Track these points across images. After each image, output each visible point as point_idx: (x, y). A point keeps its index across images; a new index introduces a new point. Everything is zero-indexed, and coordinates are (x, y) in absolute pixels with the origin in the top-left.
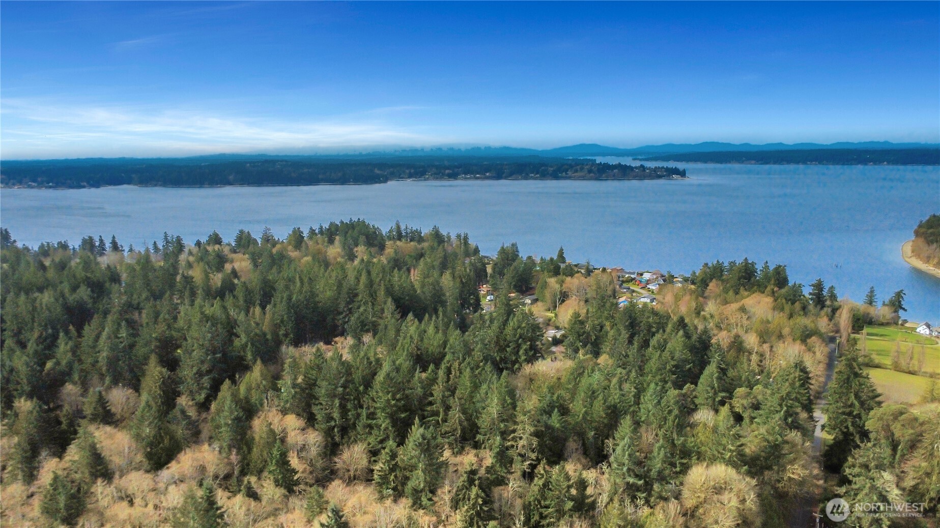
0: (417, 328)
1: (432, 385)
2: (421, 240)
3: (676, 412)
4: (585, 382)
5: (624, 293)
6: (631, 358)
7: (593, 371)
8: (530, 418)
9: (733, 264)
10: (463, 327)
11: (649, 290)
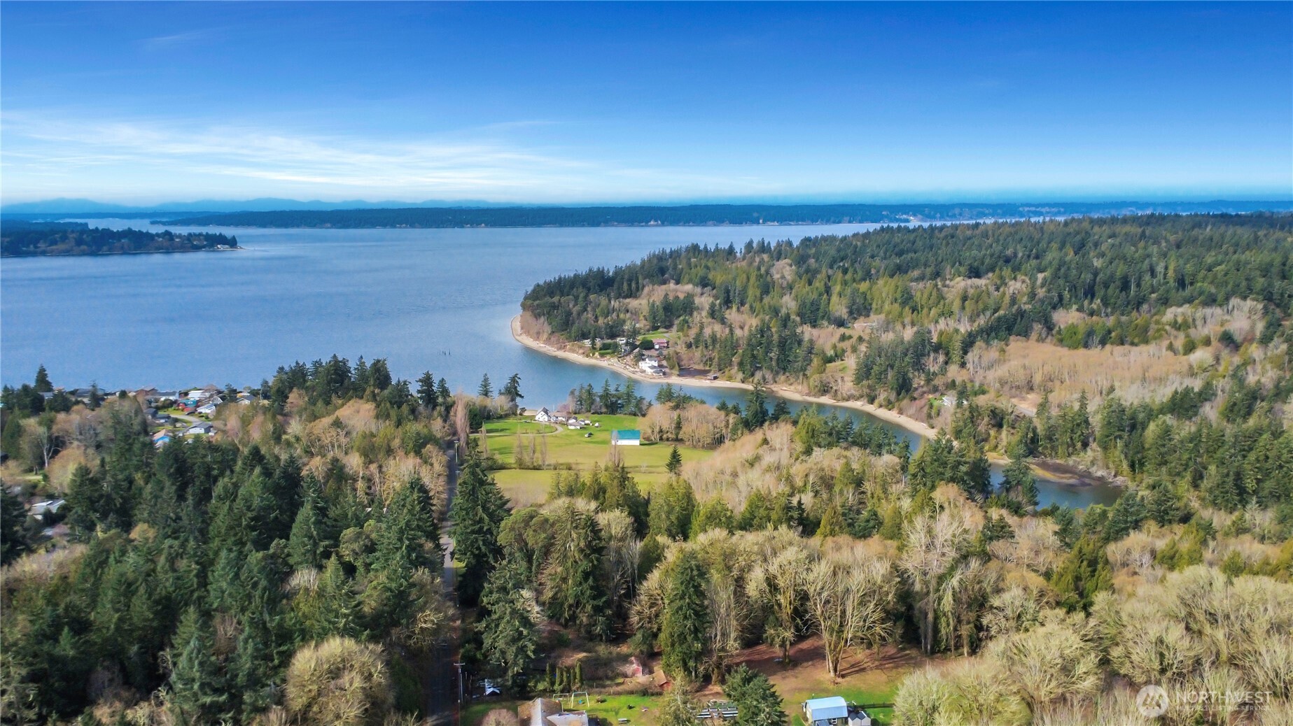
3: (263, 583)
4: (112, 573)
5: (162, 425)
6: (185, 521)
7: (123, 552)
8: (17, 653)
9: (317, 364)
11: (201, 415)
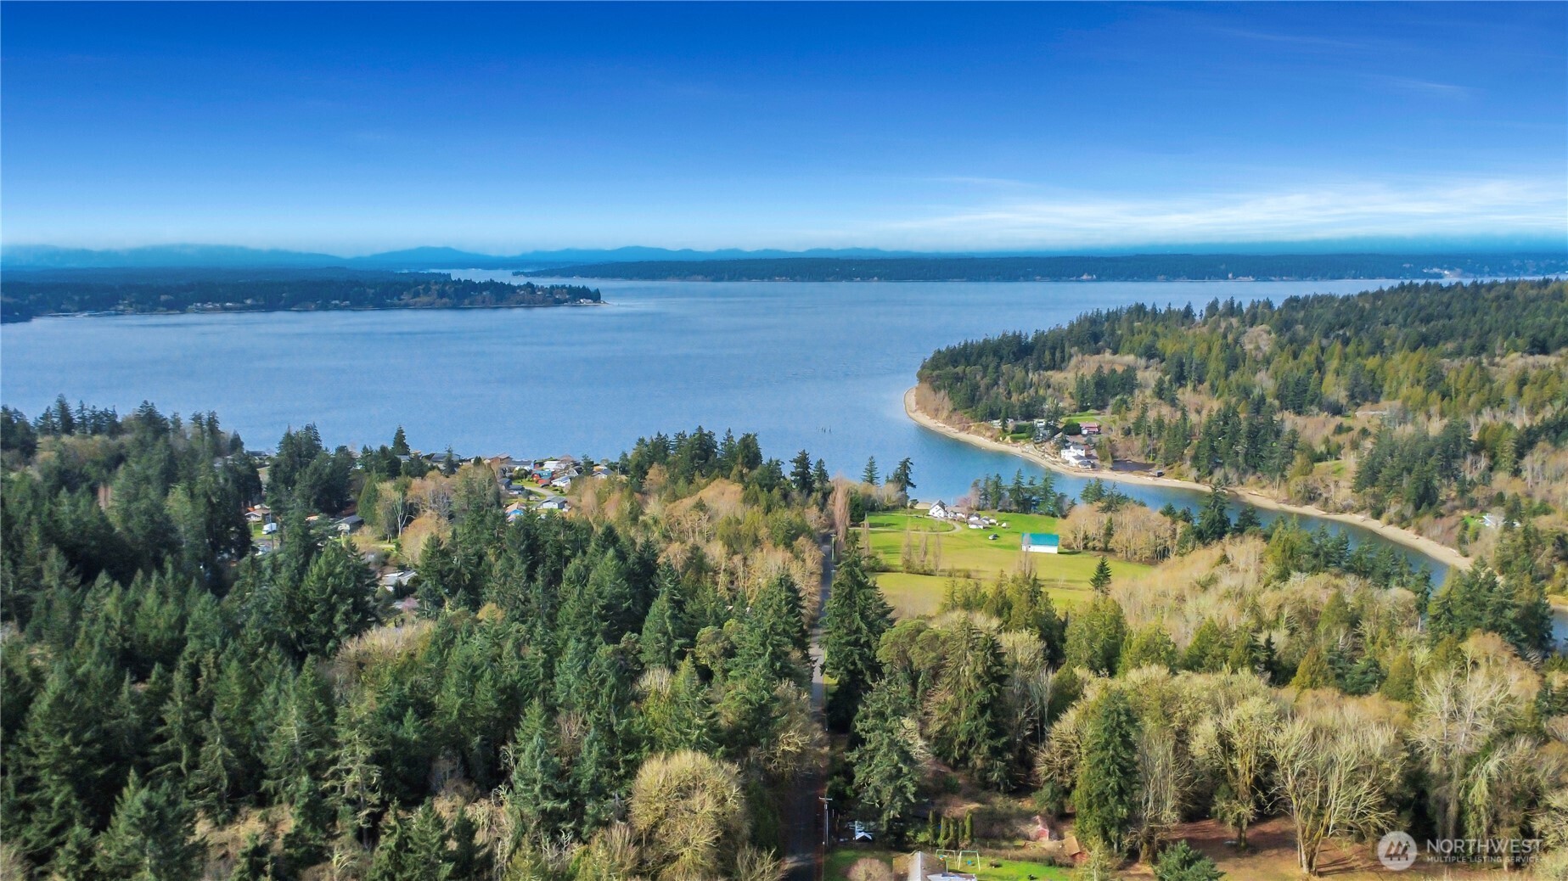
0: (120, 599)
1: (163, 702)
2: (115, 429)
3: (612, 680)
4: (457, 655)
5: (515, 497)
6: (534, 604)
7: (470, 633)
8: (363, 732)
9: (681, 437)
10: (219, 585)
11: (555, 489)
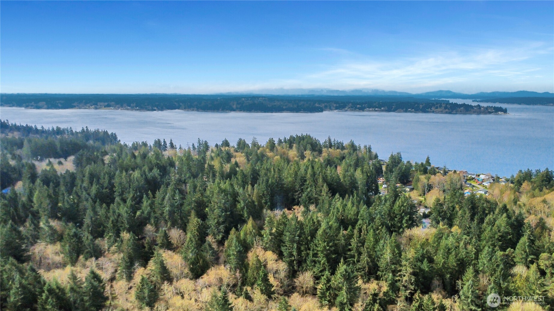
0: (342, 203)
1: (351, 239)
2: (343, 148)
3: (502, 266)
4: (443, 242)
5: (468, 187)
6: (472, 230)
7: (448, 236)
8: (410, 263)
9: (538, 171)
10: (369, 203)
11: (484, 186)
